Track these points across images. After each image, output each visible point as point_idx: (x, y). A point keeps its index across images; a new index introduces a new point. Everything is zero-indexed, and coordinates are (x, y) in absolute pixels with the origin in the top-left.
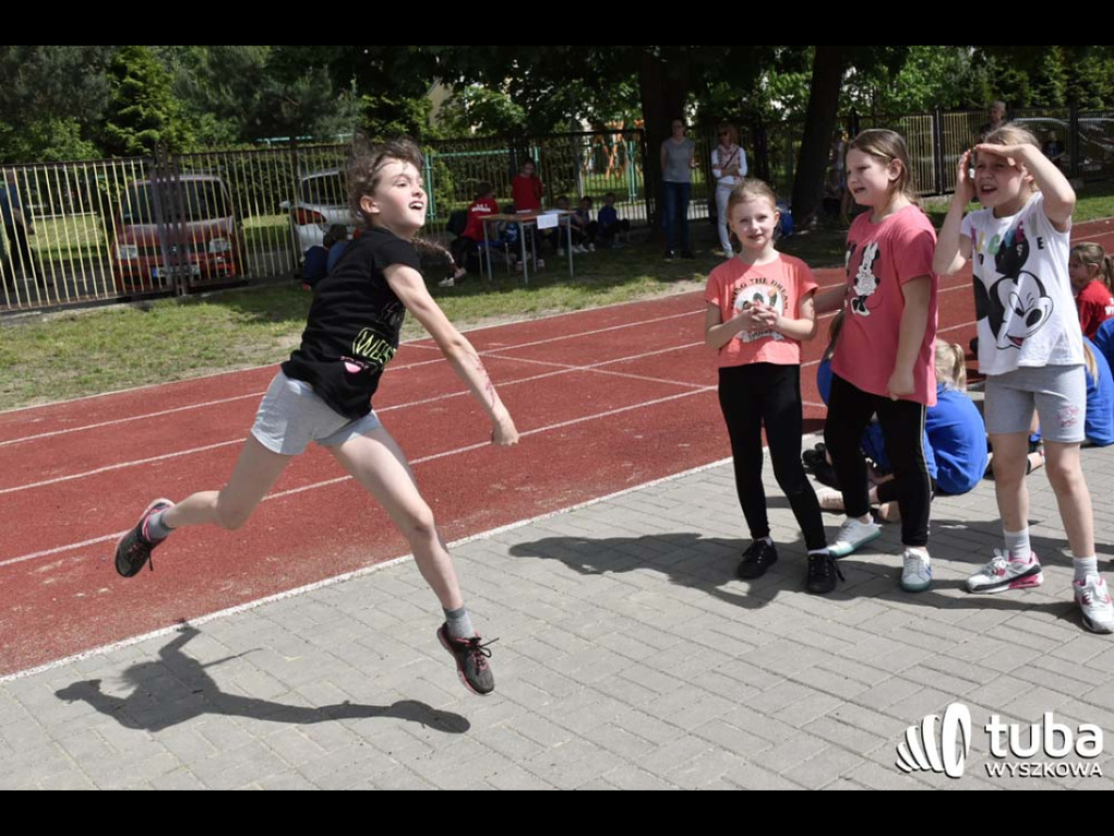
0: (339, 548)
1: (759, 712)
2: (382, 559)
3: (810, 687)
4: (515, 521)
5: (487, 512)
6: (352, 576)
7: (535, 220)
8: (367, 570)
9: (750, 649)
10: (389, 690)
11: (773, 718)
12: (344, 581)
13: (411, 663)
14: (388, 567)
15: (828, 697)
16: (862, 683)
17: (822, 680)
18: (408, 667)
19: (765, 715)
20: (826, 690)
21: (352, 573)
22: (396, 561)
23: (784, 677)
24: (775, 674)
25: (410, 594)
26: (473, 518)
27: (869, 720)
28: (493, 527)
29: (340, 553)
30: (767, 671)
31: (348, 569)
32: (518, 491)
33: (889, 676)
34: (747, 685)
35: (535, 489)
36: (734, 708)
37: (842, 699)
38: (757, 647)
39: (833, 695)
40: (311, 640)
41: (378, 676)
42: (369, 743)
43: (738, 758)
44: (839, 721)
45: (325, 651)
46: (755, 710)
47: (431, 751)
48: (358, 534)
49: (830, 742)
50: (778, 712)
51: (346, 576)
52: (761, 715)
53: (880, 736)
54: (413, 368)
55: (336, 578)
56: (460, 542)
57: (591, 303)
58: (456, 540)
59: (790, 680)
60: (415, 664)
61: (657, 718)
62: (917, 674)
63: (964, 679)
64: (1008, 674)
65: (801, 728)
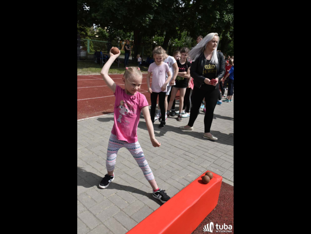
2: (90, 117)
3: (179, 148)
8: (87, 118)
9: (166, 140)
10: (97, 143)
13: (100, 138)
14: (92, 118)
15: (182, 150)
16: (188, 148)
17: (181, 147)
19: (172, 153)
20: (182, 149)
22: (93, 117)
24: (172, 145)
25: (97, 124)
27: (191, 155)
29: (81, 114)
30: (170, 145)
31: (83, 118)
36: (166, 151)
37: (185, 151)
41: (94, 140)
42: (94, 153)
44: (185, 155)
46: (170, 152)
50: (174, 152)
51: (83, 119)
53: (193, 158)
55: (81, 120)
59: (175, 147)
62: (197, 147)
63: (205, 149)
64: (213, 148)
65: (179, 156)
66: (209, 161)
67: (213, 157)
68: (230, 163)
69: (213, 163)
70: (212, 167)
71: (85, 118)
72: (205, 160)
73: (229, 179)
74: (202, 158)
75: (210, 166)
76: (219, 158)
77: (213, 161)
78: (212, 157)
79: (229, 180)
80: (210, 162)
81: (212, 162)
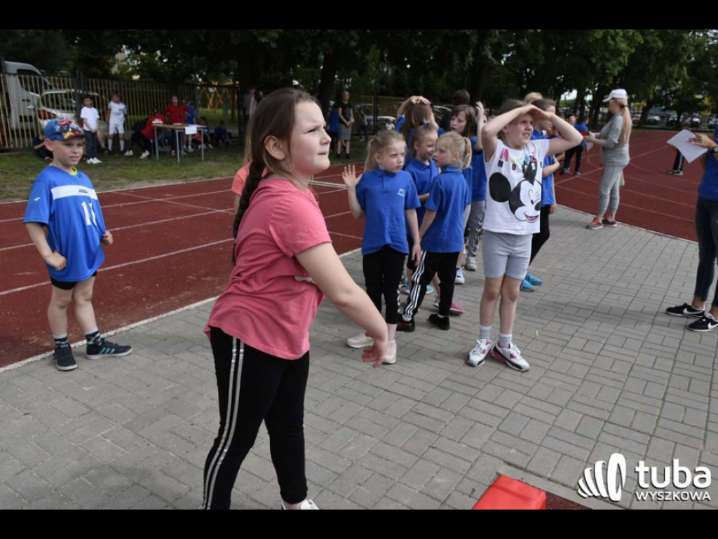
0: (103, 314)
1: (375, 410)
2: (132, 322)
3: (397, 394)
4: (207, 298)
5: (189, 293)
6: (116, 333)
7: (184, 129)
8: (124, 329)
9: (359, 373)
10: (158, 407)
11: (384, 414)
12: (111, 336)
13: (167, 388)
14: (137, 327)
15: (408, 400)
16: (423, 391)
17: (402, 390)
18: (165, 390)
20: (407, 396)
21: (115, 331)
22: (141, 323)
23: (382, 389)
24: (377, 387)
25: (156, 344)
26: (182, 296)
27: (433, 412)
28: (195, 302)
29: (105, 318)
30: (372, 385)
31: (112, 328)
32: (204, 281)
33: (434, 386)
34: (364, 394)
35: (214, 279)
36: (362, 408)
37: (416, 400)
38: (362, 371)
39: (411, 398)
40: (99, 376)
41: (148, 398)
42: (153, 443)
43: (373, 439)
44: (418, 413)
45: (109, 383)
46: (373, 409)
47: (194, 446)
48: (113, 306)
49: (418, 426)
50: (385, 409)
51: (111, 333)
52: (377, 412)
53: (441, 422)
54: (123, 206)
56: (178, 311)
57: (217, 175)
58: (175, 309)
59: (385, 390)
60: (169, 389)
61: (322, 417)
62: (447, 384)
63: (470, 386)
64: (490, 383)
65: (400, 418)
66: (485, 425)
67: (494, 410)
68: (543, 422)
69: (498, 429)
70: (495, 442)
71: (117, 327)
72: (476, 422)
73: (549, 476)
74: (466, 418)
75: (490, 439)
76: (511, 410)
77: (498, 424)
78: (493, 412)
79: (549, 479)
80: (490, 426)
81: (495, 428)
